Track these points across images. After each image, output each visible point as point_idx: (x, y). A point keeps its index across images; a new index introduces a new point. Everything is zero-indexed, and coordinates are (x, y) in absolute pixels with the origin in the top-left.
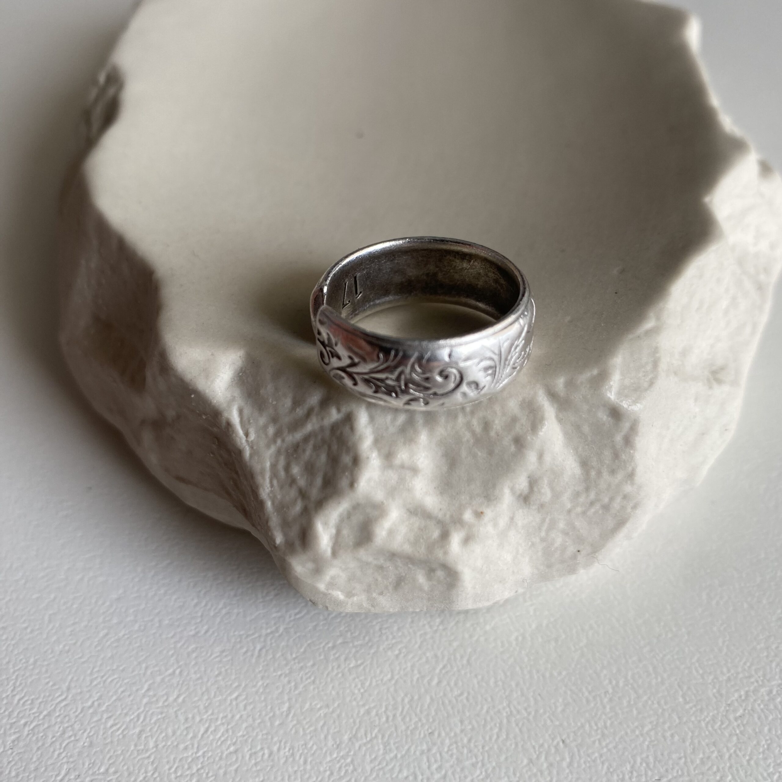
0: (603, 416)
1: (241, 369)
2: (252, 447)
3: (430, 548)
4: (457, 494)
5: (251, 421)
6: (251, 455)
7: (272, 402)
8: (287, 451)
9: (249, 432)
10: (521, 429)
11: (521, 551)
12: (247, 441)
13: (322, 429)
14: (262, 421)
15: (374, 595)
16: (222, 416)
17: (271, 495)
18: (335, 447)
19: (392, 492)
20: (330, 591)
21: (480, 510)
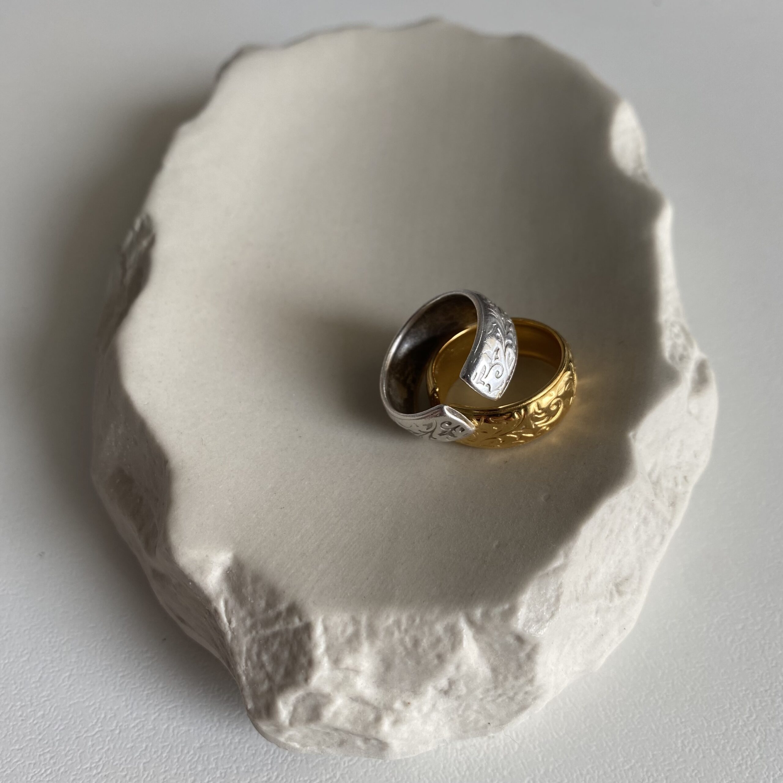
0: (510, 640)
1: (229, 568)
2: (233, 633)
3: (366, 727)
4: (391, 688)
5: (234, 612)
6: (232, 639)
7: (251, 601)
8: (259, 640)
9: (231, 620)
10: (443, 648)
11: (441, 723)
12: (229, 627)
13: (287, 630)
14: (242, 614)
15: (323, 747)
16: (211, 604)
17: (246, 672)
18: (295, 648)
19: (338, 687)
20: (289, 743)
21: (408, 701)
